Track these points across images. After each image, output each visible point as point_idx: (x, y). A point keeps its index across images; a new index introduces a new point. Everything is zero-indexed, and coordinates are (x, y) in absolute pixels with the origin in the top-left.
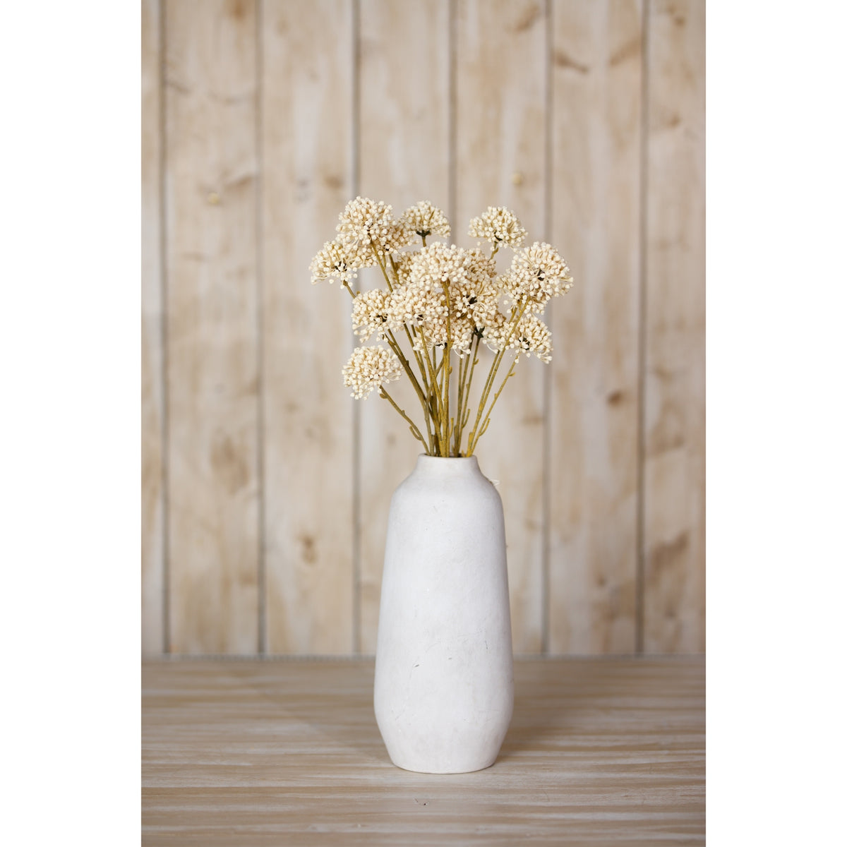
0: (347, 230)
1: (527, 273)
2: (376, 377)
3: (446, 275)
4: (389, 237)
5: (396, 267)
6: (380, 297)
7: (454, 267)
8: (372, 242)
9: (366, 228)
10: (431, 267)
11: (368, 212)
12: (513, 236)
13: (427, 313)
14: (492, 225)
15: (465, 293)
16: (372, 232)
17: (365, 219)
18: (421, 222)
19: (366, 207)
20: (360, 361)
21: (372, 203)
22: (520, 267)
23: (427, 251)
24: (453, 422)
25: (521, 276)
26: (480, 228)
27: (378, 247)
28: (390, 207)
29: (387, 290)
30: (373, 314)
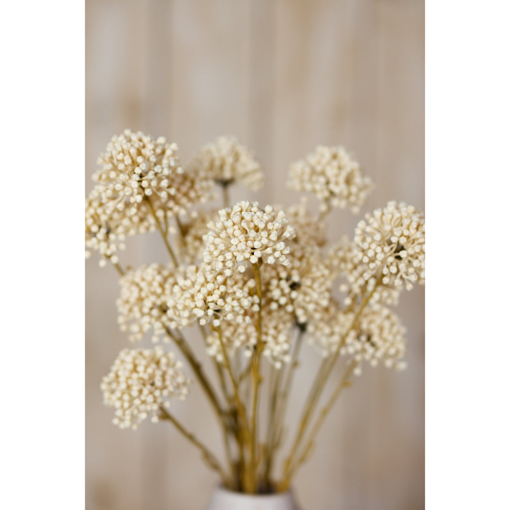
0: (109, 180)
1: (379, 250)
2: (150, 399)
3: (258, 254)
4: (173, 191)
5: (184, 230)
6: (159, 278)
7: (270, 240)
8: (146, 199)
9: (136, 177)
10: (234, 241)
11: (139, 153)
12: (354, 189)
13: (227, 308)
14: (323, 173)
15: (283, 275)
16: (145, 184)
17: (134, 163)
18: (222, 167)
19: (136, 146)
20: (127, 374)
21: (146, 140)
22: (369, 240)
23: (228, 215)
24: (262, 436)
25: (371, 253)
26: (306, 177)
27: (157, 204)
28: (174, 146)
29: (171, 265)
30: (148, 304)
